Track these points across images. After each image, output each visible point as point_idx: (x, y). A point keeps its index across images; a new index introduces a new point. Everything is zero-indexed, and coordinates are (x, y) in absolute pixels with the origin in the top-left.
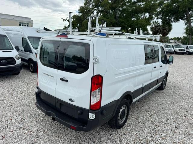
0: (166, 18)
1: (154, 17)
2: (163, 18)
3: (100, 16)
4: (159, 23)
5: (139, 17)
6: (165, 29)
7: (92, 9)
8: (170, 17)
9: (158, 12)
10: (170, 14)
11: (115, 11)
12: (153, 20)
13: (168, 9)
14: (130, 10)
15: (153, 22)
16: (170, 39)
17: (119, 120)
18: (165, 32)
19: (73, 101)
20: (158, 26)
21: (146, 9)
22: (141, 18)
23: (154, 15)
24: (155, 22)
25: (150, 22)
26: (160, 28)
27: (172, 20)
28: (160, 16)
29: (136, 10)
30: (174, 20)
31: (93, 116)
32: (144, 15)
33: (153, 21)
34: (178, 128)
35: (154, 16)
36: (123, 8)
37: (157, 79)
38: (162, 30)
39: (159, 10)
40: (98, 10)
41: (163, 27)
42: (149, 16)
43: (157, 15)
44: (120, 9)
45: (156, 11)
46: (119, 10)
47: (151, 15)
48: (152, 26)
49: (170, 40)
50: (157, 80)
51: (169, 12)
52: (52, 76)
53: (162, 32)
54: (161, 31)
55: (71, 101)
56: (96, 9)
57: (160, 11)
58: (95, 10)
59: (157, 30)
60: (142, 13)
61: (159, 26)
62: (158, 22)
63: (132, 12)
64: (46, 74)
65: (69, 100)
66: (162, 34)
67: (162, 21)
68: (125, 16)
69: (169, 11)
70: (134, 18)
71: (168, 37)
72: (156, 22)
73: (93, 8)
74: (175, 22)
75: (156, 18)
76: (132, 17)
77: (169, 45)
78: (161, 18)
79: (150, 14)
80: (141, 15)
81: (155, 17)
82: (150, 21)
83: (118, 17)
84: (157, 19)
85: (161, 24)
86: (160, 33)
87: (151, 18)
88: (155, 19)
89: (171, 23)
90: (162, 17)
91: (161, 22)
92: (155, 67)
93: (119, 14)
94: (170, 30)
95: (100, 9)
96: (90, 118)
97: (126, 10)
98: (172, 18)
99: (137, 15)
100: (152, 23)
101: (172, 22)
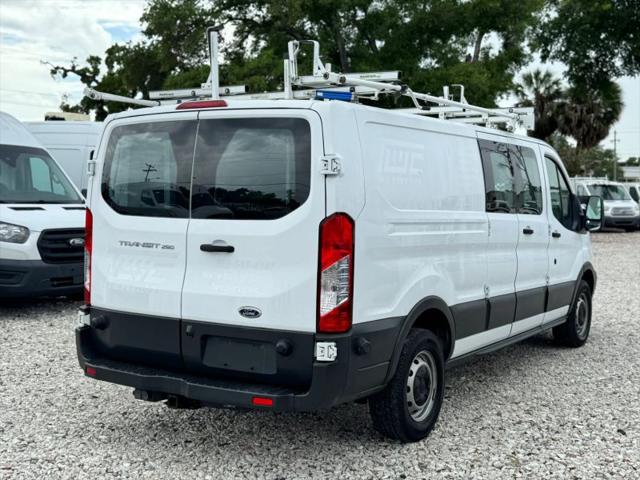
0: (588, 57)
1: (527, 50)
2: (572, 54)
3: (254, 50)
4: (556, 83)
5: (455, 51)
6: (590, 111)
7: (215, 14)
8: (606, 51)
9: (544, 27)
10: (603, 36)
11: (329, 24)
12: (525, 64)
13: (592, 9)
14: (407, 20)
15: (528, 79)
16: (623, 164)
17: (410, 404)
18: (590, 127)
19: (256, 314)
20: (551, 98)
21: (484, 14)
22: (462, 60)
23: (526, 42)
24: (537, 74)
25: (512, 76)
26: (562, 105)
27: (618, 62)
28: (558, 46)
29: (437, 16)
30: (625, 65)
31: (331, 352)
32: (479, 42)
33: (524, 70)
34: (627, 432)
35: (525, 46)
36: (370, 9)
37: (541, 283)
38: (574, 117)
39: (548, 16)
40: (246, 21)
41: (579, 102)
42: (505, 46)
43: (542, 42)
44: (355, 15)
45: (534, 22)
46: (353, 21)
47: (512, 44)
48: (523, 95)
49: (624, 169)
50: (547, 291)
51: (600, 28)
52: (164, 247)
53: (574, 124)
54: (568, 121)
55: (249, 316)
56: (233, 13)
57: (556, 23)
58: (230, 18)
59: (549, 114)
60: (468, 32)
61: (558, 94)
62: (548, 75)
63: (416, 29)
64: (137, 245)
65: (242, 312)
66: (577, 138)
67: (567, 68)
68: (382, 48)
69: (597, 21)
70: (428, 60)
71: (609, 154)
72: (542, 76)
73: (220, 12)
74: (631, 73)
75: (537, 55)
76: (420, 54)
77: (614, 189)
78: (562, 56)
79: (506, 38)
80: (464, 45)
81: (533, 50)
82: (509, 71)
83: (348, 55)
84: (544, 58)
85: (566, 85)
86: (566, 128)
87: (513, 56)
88: (531, 59)
89: (613, 79)
90: (567, 51)
91: (566, 74)
92: (528, 232)
93: (350, 39)
94: (612, 116)
95: (254, 13)
96: (319, 359)
97: (388, 21)
98: (614, 55)
99: (445, 41)
100: (517, 79)
101: (618, 75)
